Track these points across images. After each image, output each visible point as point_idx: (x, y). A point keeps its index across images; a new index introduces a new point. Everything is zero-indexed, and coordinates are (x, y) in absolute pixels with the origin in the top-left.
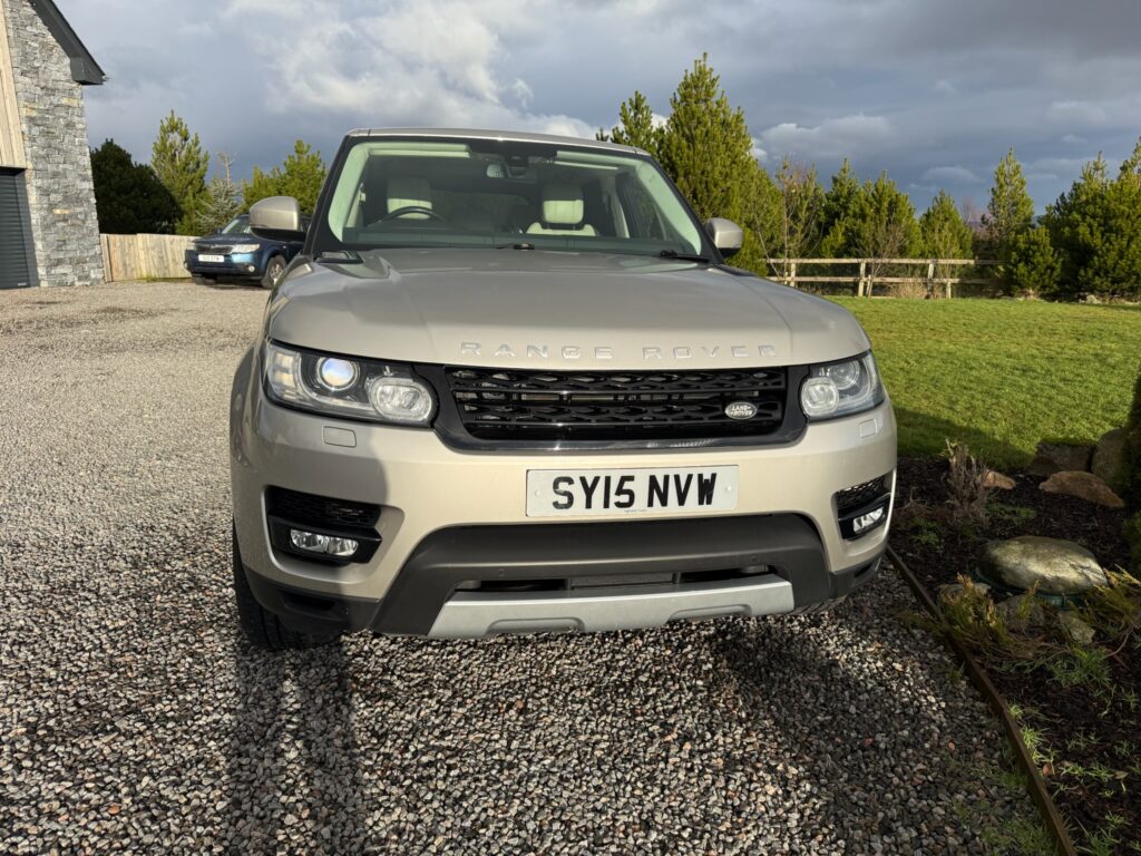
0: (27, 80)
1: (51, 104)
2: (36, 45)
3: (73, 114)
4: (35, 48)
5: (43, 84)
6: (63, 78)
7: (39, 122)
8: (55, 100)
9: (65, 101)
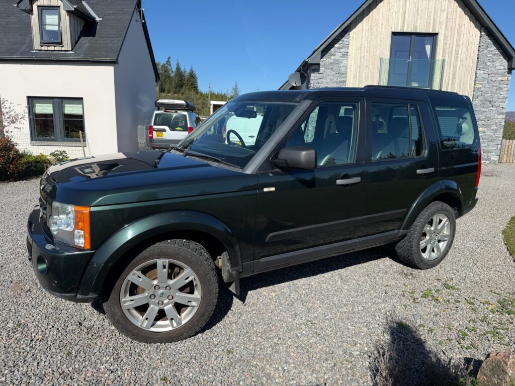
0: (482, 71)
1: (492, 81)
2: (491, 55)
3: (503, 84)
4: (490, 57)
5: (490, 72)
6: (503, 67)
7: (482, 89)
8: (494, 79)
9: (500, 78)
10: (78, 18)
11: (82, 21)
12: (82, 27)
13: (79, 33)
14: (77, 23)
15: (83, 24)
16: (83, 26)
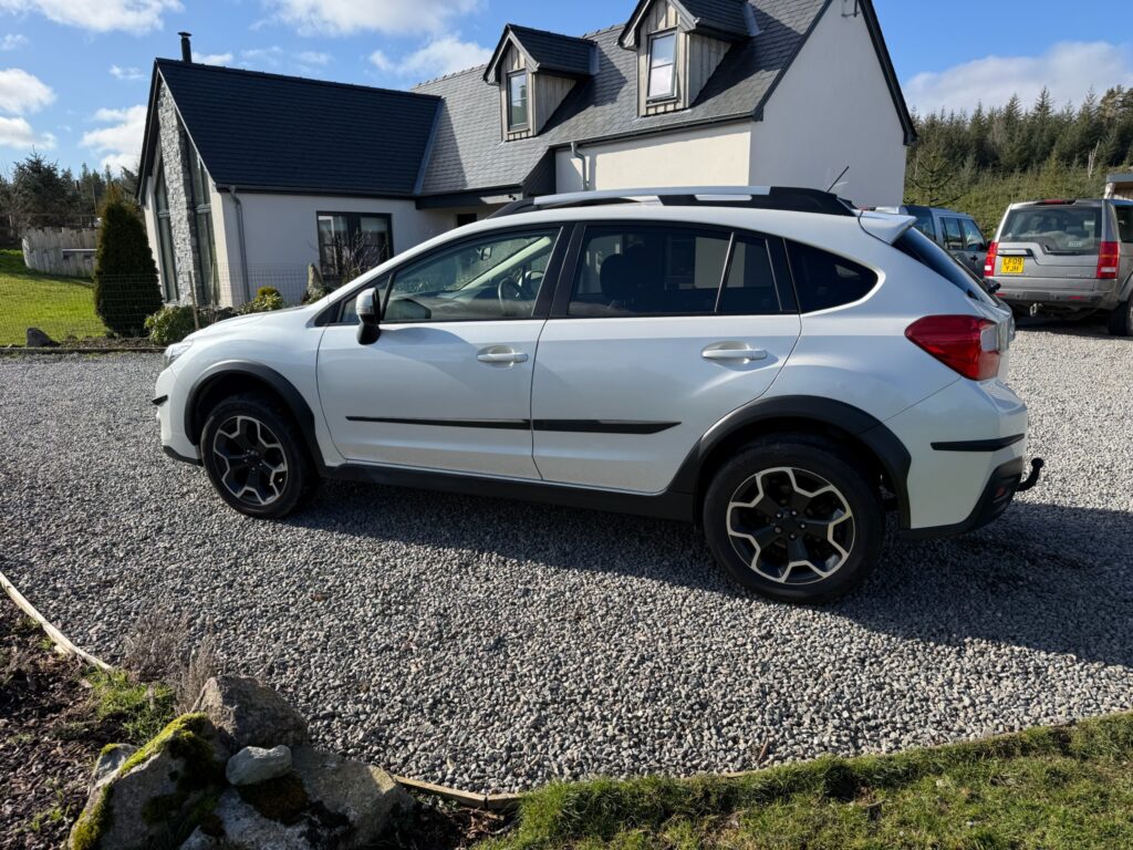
10: (714, 42)
11: (722, 44)
12: (721, 57)
13: (713, 69)
14: (710, 51)
15: (724, 49)
16: (726, 55)
